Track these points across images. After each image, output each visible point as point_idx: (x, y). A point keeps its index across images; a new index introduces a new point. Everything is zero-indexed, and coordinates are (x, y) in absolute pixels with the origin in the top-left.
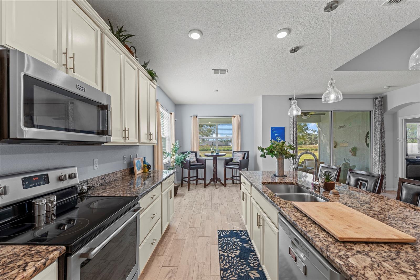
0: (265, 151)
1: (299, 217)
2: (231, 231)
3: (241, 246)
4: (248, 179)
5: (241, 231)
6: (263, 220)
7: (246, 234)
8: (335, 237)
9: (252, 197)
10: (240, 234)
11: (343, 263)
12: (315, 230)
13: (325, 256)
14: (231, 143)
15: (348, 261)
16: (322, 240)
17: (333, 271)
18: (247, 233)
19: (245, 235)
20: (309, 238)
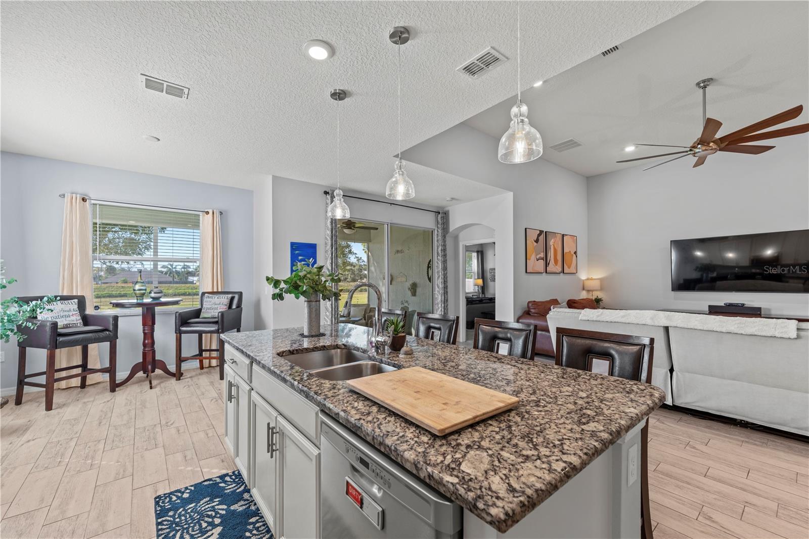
0: (283, 285)
1: (363, 410)
2: (195, 486)
3: (224, 512)
4: (244, 350)
5: (222, 477)
6: (282, 434)
7: (237, 480)
8: (431, 431)
9: (253, 390)
10: (222, 485)
11: (455, 480)
12: (397, 427)
13: (425, 477)
14: (195, 279)
15: (461, 472)
16: (413, 445)
17: (439, 503)
18: (240, 474)
19: (234, 481)
20: (390, 449)
